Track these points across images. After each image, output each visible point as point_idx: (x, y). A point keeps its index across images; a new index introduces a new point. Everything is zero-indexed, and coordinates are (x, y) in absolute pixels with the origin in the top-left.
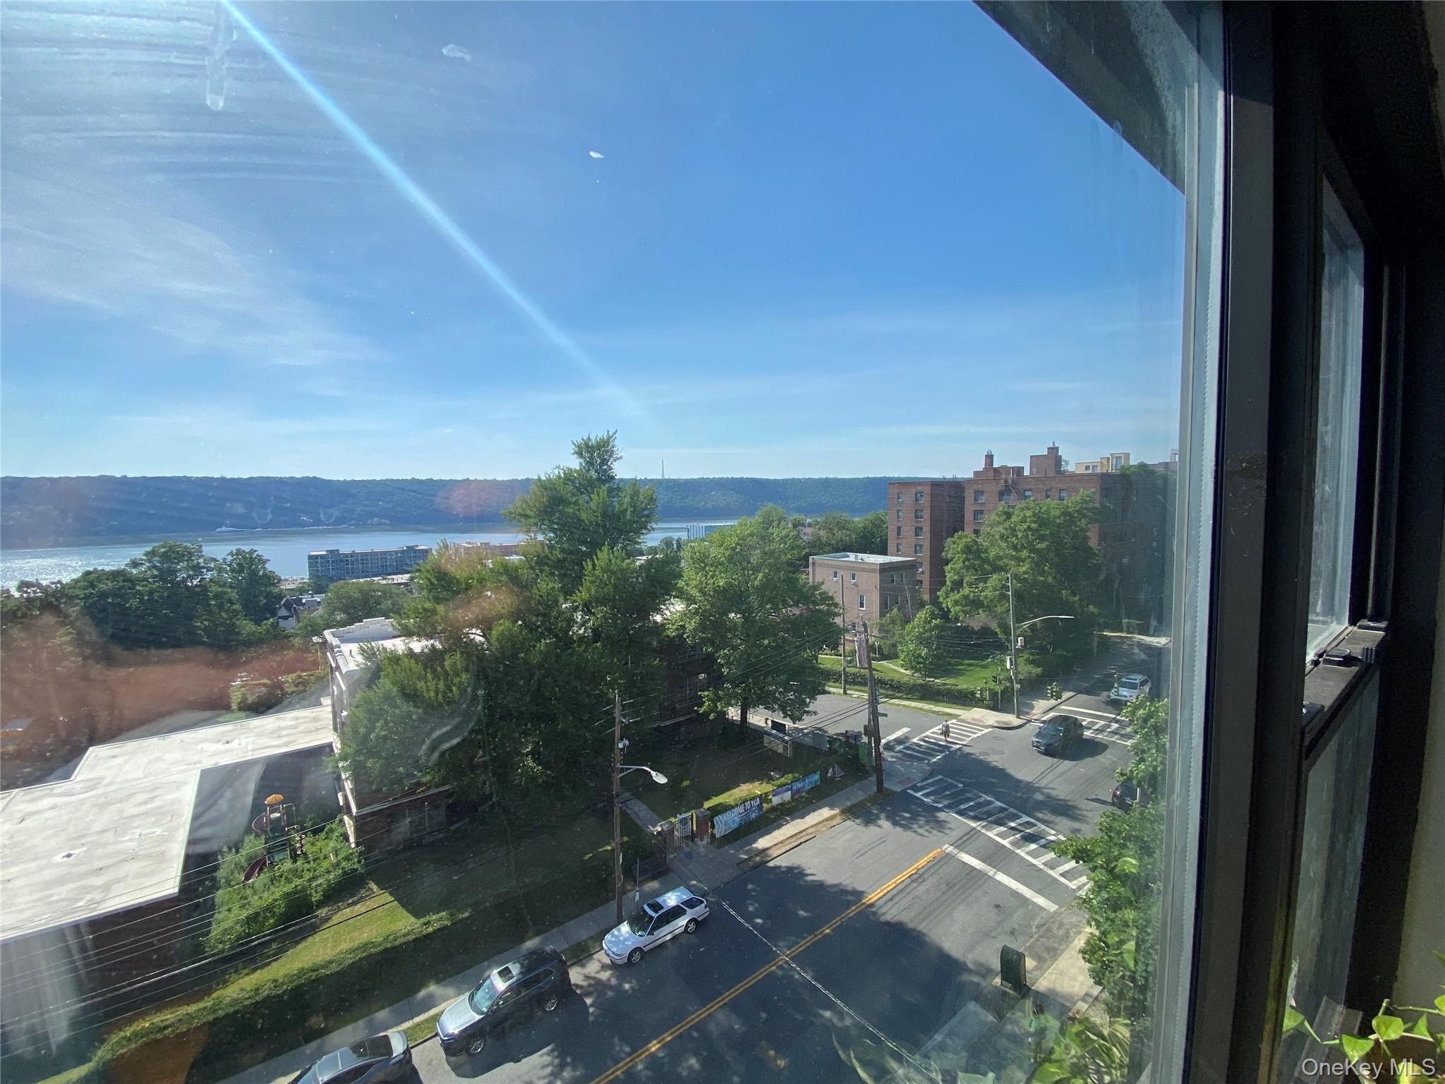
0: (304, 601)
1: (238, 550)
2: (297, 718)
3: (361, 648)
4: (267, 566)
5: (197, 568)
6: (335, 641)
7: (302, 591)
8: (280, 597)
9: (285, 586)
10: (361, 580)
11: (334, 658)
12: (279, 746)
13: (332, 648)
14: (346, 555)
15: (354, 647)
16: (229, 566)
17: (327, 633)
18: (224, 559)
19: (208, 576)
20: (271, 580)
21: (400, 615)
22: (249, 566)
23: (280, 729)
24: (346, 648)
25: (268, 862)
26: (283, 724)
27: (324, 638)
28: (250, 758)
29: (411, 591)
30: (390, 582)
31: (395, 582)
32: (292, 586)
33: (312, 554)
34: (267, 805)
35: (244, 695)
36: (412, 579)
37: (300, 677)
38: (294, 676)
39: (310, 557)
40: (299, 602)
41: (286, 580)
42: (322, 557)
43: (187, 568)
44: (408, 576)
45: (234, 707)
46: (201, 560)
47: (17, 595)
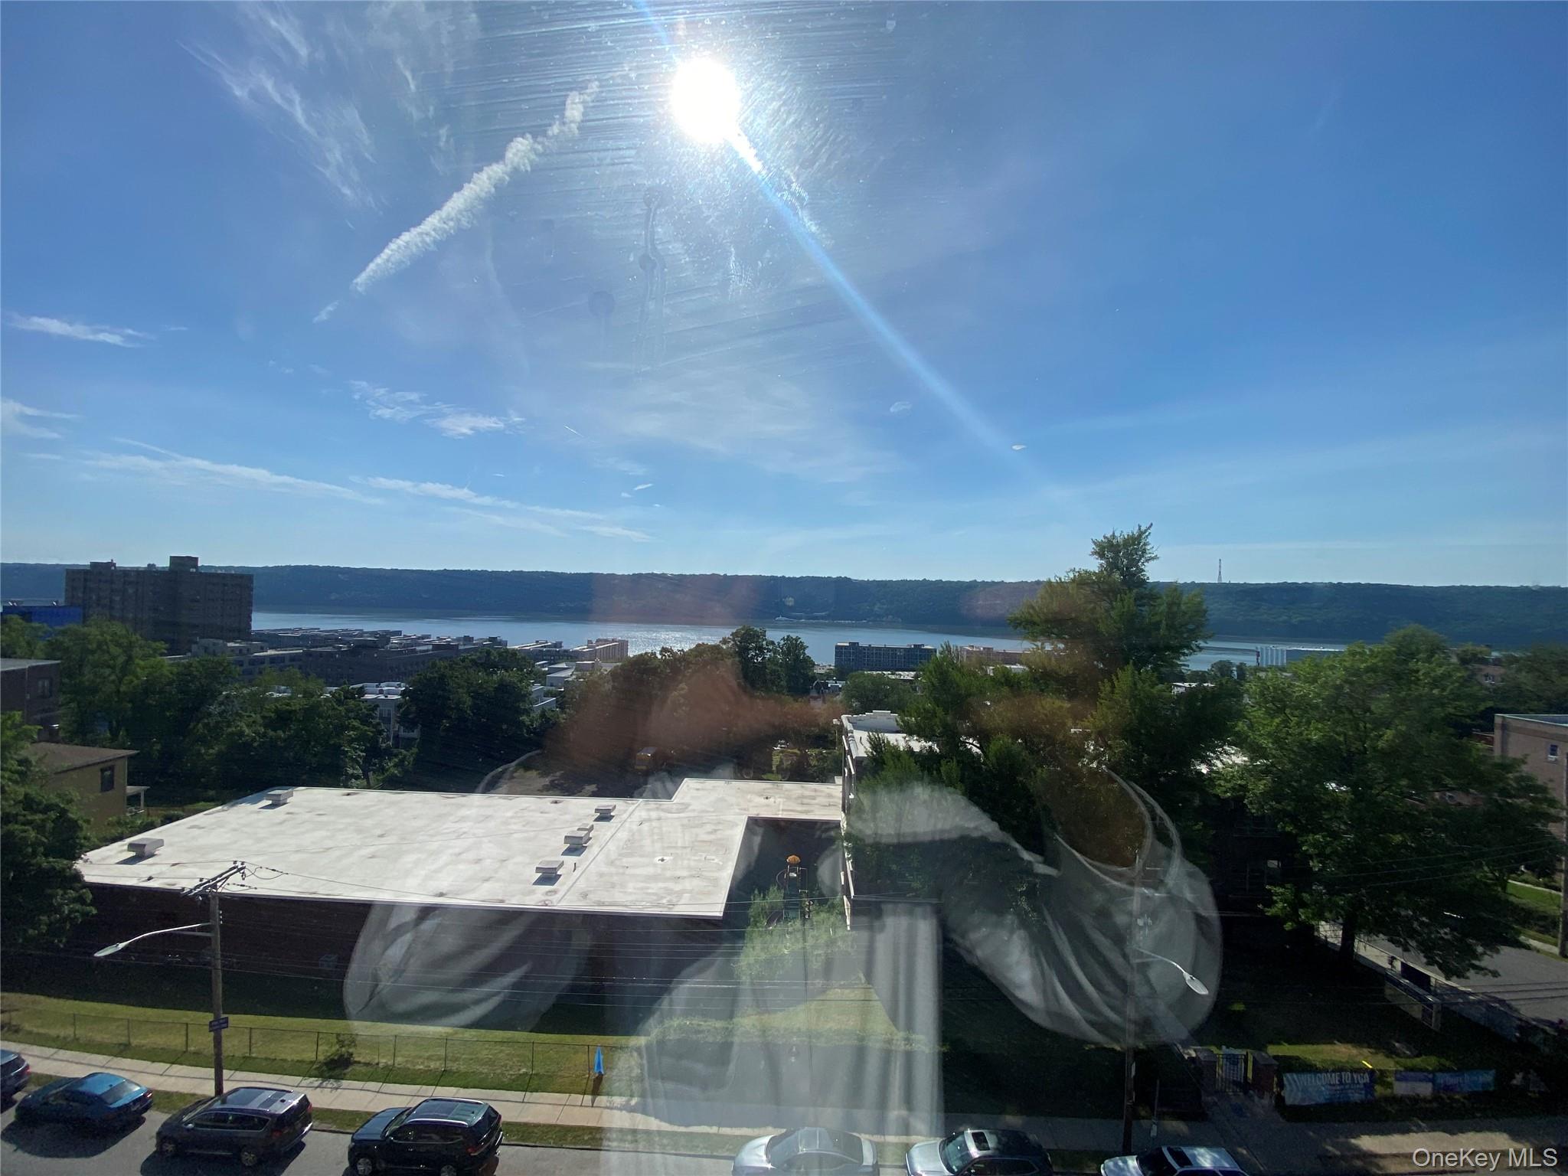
0: (829, 685)
1: (788, 636)
2: (815, 791)
3: (869, 736)
4: (806, 651)
5: (761, 649)
6: (849, 726)
7: (828, 676)
8: (814, 678)
9: (817, 671)
10: (874, 673)
11: (847, 741)
12: (801, 812)
13: (847, 732)
14: (864, 648)
15: (864, 735)
16: (782, 649)
17: (844, 717)
18: (779, 643)
19: (768, 655)
20: (809, 663)
21: (903, 711)
22: (794, 648)
23: (803, 797)
24: (857, 734)
25: (784, 916)
26: (807, 793)
27: (841, 721)
28: (780, 816)
29: (914, 689)
30: (898, 677)
31: (902, 677)
32: (822, 671)
33: (839, 644)
34: (789, 863)
35: (781, 761)
36: (916, 677)
37: (822, 753)
38: (817, 750)
39: (837, 647)
40: (826, 685)
41: (818, 665)
42: (845, 647)
43: (755, 649)
44: (913, 673)
45: (774, 768)
46: (764, 643)
47: (659, 657)
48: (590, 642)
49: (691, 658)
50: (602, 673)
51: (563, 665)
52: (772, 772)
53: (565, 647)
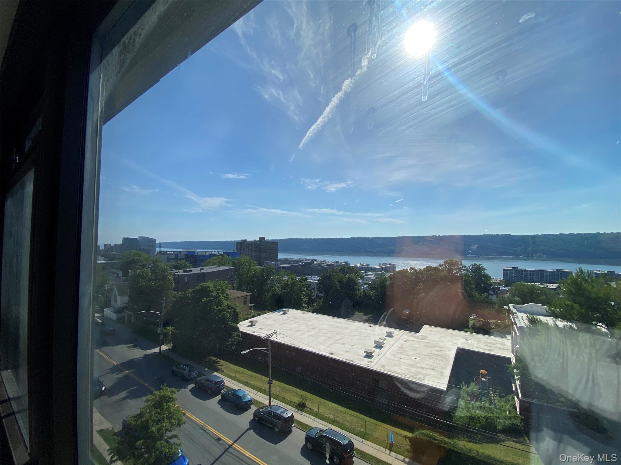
0: (500, 289)
1: (475, 264)
2: (495, 340)
3: (528, 317)
4: (485, 271)
5: (460, 270)
6: (514, 310)
7: (500, 284)
8: (491, 285)
9: (492, 281)
10: (529, 283)
11: (513, 318)
12: (487, 350)
13: (513, 313)
14: (522, 271)
15: (525, 316)
16: (471, 270)
17: (510, 305)
18: (469, 267)
19: (464, 273)
20: (488, 277)
21: (551, 305)
22: (478, 270)
23: (488, 342)
24: (520, 315)
25: (479, 398)
26: (489, 341)
27: (509, 307)
28: (475, 350)
29: (558, 293)
30: (545, 287)
31: (549, 287)
32: (496, 282)
33: (505, 268)
34: (480, 373)
35: (474, 323)
36: (559, 287)
37: (497, 322)
38: (495, 321)
39: (504, 270)
40: (498, 289)
41: (493, 278)
42: (510, 270)
43: (457, 269)
44: (556, 285)
45: (470, 327)
46: (461, 266)
47: (409, 271)
48: (380, 264)
49: (424, 272)
50: (385, 277)
51: (370, 273)
52: (469, 328)
53: (370, 266)
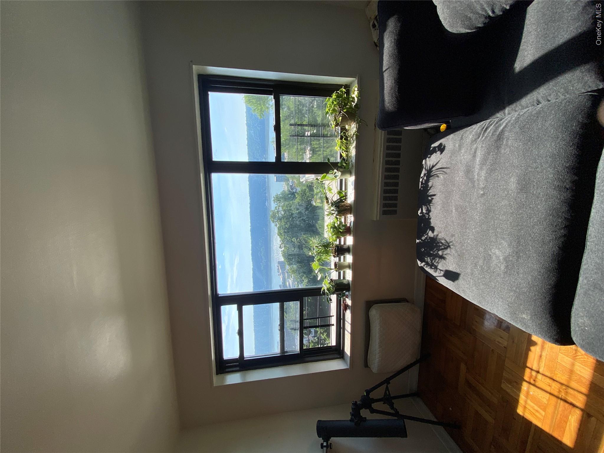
0: (291, 184)
1: (273, 201)
4: (279, 194)
5: (278, 211)
7: (288, 184)
8: (289, 191)
9: (286, 189)
16: (278, 203)
17: (301, 181)
18: (276, 205)
19: (281, 209)
20: (283, 193)
22: (278, 199)
31: (287, 155)
32: (286, 187)
33: (275, 180)
40: (291, 186)
41: (284, 189)
42: (277, 178)
43: (278, 214)
45: (321, 205)
46: (276, 210)
47: (283, 249)
48: (279, 275)
49: (283, 237)
50: (290, 269)
51: (288, 283)
52: (322, 206)
53: (281, 283)
